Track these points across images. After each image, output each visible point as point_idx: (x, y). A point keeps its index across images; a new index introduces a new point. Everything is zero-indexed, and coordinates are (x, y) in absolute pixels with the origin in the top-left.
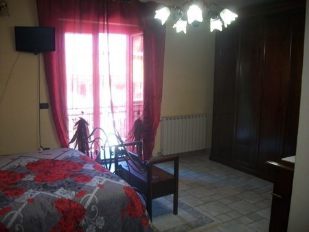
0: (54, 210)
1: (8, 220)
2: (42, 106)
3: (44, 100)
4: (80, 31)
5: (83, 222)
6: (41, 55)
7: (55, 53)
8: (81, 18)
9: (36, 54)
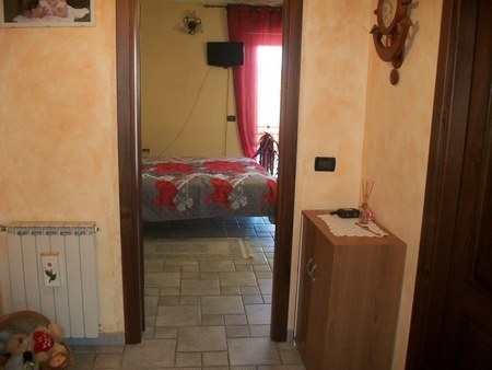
0: (210, 184)
1: (178, 185)
2: (230, 119)
3: (232, 113)
4: (270, 44)
5: (230, 198)
6: (231, 69)
7: (243, 67)
8: (270, 30)
9: (226, 67)
